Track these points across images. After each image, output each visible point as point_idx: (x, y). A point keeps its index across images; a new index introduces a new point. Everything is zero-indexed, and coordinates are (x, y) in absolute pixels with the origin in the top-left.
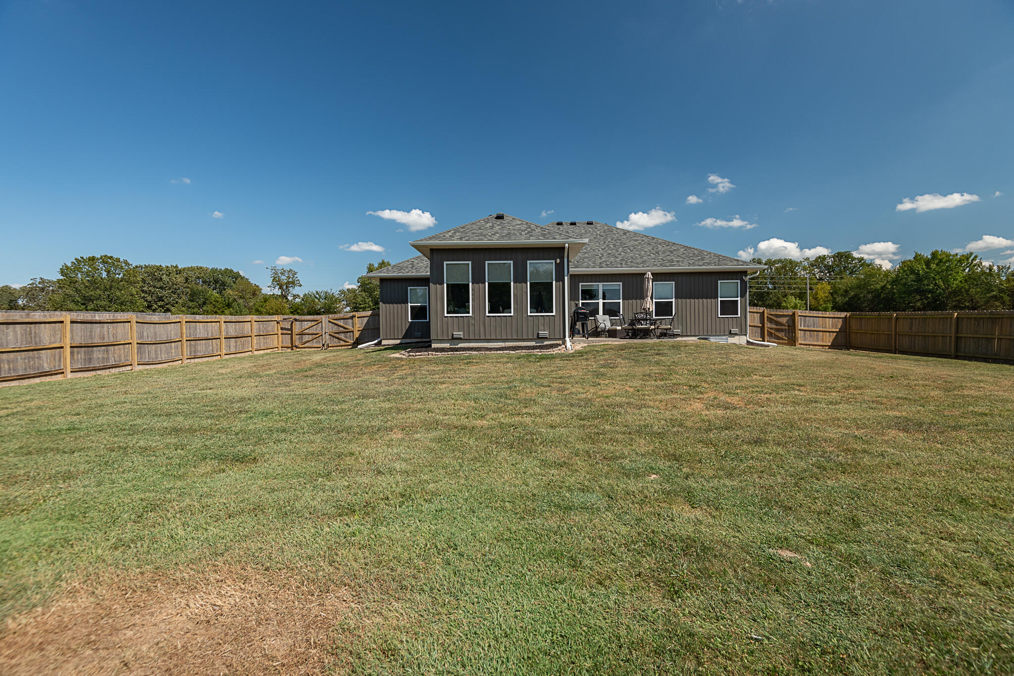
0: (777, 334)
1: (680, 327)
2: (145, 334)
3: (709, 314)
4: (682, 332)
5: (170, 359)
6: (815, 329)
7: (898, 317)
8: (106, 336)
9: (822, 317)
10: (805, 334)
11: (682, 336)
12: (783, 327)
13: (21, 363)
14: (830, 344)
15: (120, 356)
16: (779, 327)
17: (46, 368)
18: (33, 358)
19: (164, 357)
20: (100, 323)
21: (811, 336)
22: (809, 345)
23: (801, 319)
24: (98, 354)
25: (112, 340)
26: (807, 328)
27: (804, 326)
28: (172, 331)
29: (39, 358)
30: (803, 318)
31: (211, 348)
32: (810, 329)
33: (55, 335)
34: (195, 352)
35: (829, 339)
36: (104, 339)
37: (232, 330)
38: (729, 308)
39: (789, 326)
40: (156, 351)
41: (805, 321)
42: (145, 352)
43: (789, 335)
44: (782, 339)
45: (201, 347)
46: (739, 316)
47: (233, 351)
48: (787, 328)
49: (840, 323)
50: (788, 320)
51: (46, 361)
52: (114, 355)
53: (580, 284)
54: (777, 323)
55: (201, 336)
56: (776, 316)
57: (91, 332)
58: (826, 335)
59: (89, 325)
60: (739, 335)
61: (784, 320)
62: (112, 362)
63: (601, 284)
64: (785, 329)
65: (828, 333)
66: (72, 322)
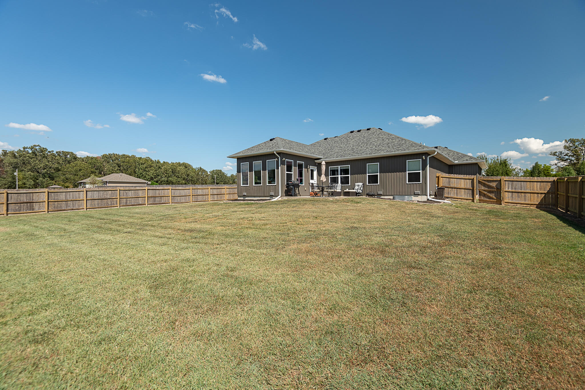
0: (489, 194)
1: (383, 190)
2: (176, 193)
3: (401, 181)
4: (383, 193)
5: (186, 202)
6: (523, 191)
7: (569, 181)
8: (161, 194)
9: (530, 182)
10: (512, 195)
11: (384, 195)
12: (493, 190)
13: (133, 201)
14: (537, 203)
15: (166, 200)
16: (490, 190)
17: (140, 203)
18: (136, 200)
19: (183, 201)
20: (158, 190)
21: (518, 197)
22: (517, 203)
23: (508, 184)
24: (157, 199)
25: (163, 195)
26: (513, 190)
27: (512, 188)
28: (186, 192)
29: (138, 200)
30: (510, 183)
31: (205, 198)
32: (517, 191)
33: (143, 193)
34: (197, 199)
35: (537, 200)
36: (160, 194)
37: (215, 192)
38: (414, 177)
39: (497, 189)
40: (180, 199)
41: (512, 185)
42: (175, 199)
43: (498, 195)
44: (493, 199)
45: (200, 198)
46: (421, 182)
47: (215, 200)
48: (496, 190)
49: (548, 186)
50: (497, 184)
51: (140, 201)
52: (163, 200)
53: (330, 167)
54: (489, 187)
55: (200, 194)
56: (488, 181)
57: (155, 192)
58: (534, 197)
59: (154, 190)
60: (421, 195)
61: (494, 184)
62: (163, 202)
63: (339, 167)
64: (495, 191)
65: (536, 195)
66: (148, 190)
